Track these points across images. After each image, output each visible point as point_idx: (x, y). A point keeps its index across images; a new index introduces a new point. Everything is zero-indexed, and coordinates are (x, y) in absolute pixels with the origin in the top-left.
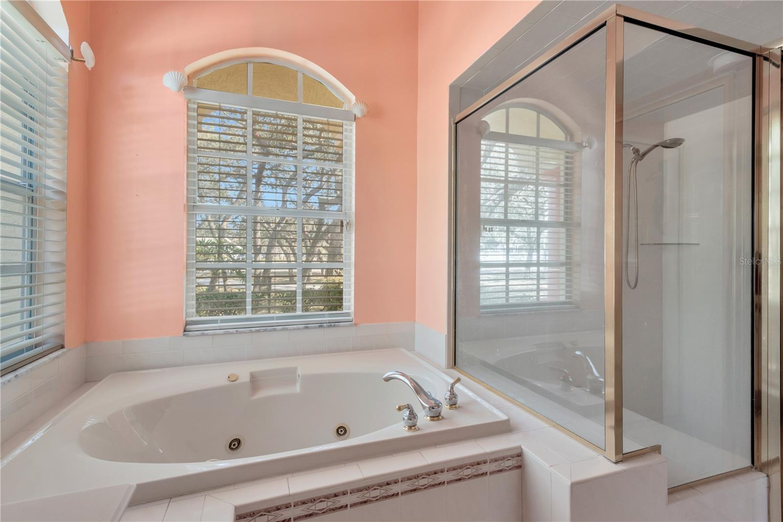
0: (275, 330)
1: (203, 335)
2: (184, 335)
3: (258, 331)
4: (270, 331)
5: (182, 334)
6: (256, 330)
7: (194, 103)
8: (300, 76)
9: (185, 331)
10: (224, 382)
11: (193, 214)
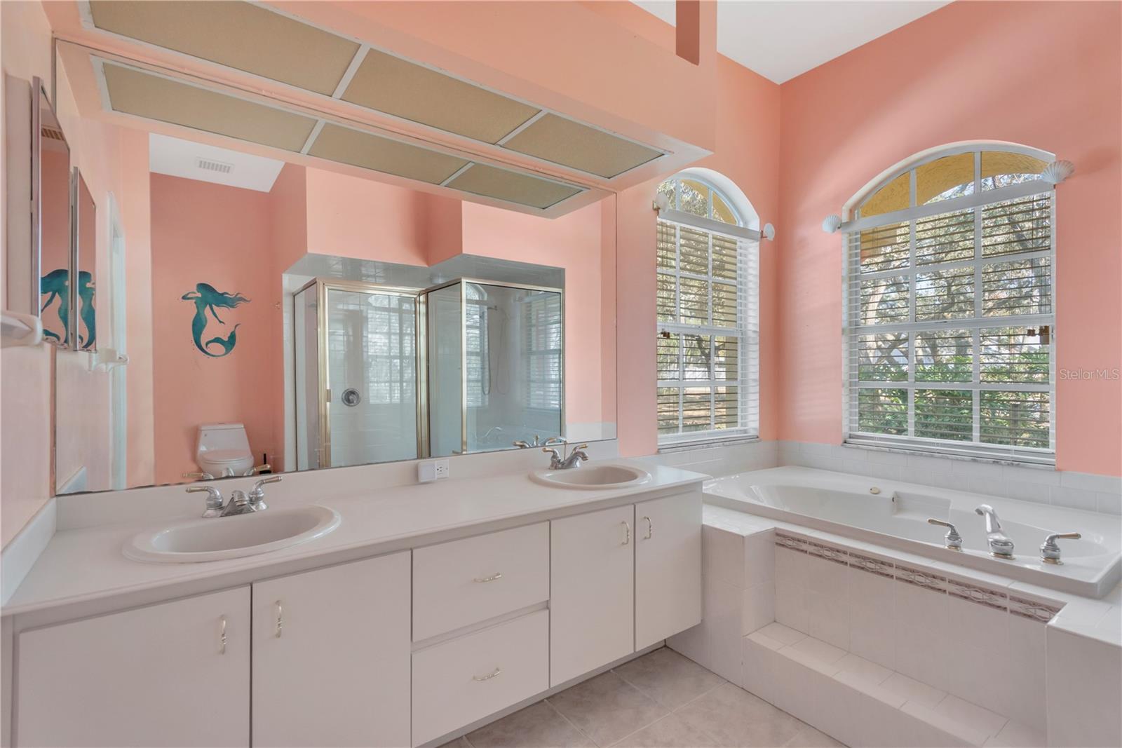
0: (932, 456)
1: (858, 448)
2: (842, 445)
3: (913, 454)
4: (926, 456)
5: (841, 443)
7: (856, 234)
8: (978, 156)
9: (845, 442)
10: (866, 492)
11: (856, 336)
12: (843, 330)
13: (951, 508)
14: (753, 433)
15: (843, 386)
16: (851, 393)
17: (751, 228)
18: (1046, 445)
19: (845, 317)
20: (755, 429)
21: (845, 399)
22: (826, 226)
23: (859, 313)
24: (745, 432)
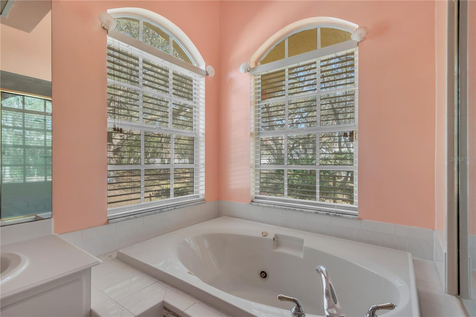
0: (295, 210)
1: (258, 205)
2: (250, 204)
3: (285, 209)
4: (292, 210)
5: (250, 202)
6: (285, 208)
7: (259, 75)
8: (319, 31)
9: (252, 202)
10: (259, 235)
11: (258, 137)
12: (251, 134)
13: (304, 245)
14: (202, 197)
15: (251, 167)
16: (256, 172)
17: (201, 68)
18: (352, 202)
19: (252, 126)
20: (203, 195)
21: (252, 175)
22: (241, 70)
23: (260, 123)
24: (198, 197)
